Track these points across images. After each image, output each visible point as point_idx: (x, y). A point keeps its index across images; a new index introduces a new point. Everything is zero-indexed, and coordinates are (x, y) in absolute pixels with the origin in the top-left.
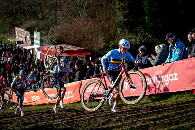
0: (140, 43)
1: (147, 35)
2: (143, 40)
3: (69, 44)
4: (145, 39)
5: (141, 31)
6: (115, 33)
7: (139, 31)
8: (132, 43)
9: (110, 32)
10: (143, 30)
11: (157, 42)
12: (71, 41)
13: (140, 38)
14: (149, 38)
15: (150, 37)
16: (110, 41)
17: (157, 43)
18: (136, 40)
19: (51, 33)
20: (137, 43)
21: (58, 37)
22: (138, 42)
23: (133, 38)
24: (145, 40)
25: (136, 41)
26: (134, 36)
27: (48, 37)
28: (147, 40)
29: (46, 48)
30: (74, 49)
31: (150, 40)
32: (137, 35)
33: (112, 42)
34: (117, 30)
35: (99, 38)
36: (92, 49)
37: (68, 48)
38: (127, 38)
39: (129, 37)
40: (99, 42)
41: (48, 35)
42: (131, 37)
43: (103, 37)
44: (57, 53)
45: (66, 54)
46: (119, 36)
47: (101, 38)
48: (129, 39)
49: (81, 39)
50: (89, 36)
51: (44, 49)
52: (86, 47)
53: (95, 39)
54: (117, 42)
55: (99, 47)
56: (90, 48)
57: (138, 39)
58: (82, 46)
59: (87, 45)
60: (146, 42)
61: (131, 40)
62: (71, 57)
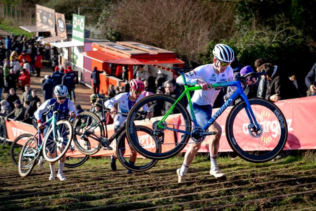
0: (280, 45)
1: (293, 30)
2: (284, 40)
3: (139, 40)
4: (289, 37)
5: (282, 22)
6: (230, 23)
7: (279, 22)
8: (264, 44)
9: (221, 21)
10: (286, 21)
11: (312, 45)
12: (143, 37)
13: (278, 35)
14: (297, 37)
15: (300, 34)
16: (222, 40)
17: (311, 46)
18: (272, 39)
19: (103, 18)
20: (273, 45)
21: (118, 27)
22: (274, 42)
23: (266, 36)
24: (289, 39)
26: (268, 30)
27: (98, 27)
28: (293, 41)
29: (96, 47)
30: (152, 52)
31: (298, 40)
32: (273, 29)
33: (224, 41)
34: (235, 19)
35: (200, 32)
36: (184, 53)
37: (139, 48)
38: (255, 35)
39: (258, 32)
40: (199, 39)
41: (98, 23)
42: (262, 33)
43: (207, 30)
44: (118, 57)
45: (135, 60)
46: (239, 30)
47: (203, 31)
48: (258, 37)
49: (163, 32)
50: (180, 27)
51: (92, 49)
52: (173, 48)
53: (192, 33)
54: (234, 41)
55: (199, 50)
56: (180, 51)
57: (275, 38)
58: (166, 47)
59: (175, 46)
60: (290, 44)
61: (261, 40)
62: (144, 67)
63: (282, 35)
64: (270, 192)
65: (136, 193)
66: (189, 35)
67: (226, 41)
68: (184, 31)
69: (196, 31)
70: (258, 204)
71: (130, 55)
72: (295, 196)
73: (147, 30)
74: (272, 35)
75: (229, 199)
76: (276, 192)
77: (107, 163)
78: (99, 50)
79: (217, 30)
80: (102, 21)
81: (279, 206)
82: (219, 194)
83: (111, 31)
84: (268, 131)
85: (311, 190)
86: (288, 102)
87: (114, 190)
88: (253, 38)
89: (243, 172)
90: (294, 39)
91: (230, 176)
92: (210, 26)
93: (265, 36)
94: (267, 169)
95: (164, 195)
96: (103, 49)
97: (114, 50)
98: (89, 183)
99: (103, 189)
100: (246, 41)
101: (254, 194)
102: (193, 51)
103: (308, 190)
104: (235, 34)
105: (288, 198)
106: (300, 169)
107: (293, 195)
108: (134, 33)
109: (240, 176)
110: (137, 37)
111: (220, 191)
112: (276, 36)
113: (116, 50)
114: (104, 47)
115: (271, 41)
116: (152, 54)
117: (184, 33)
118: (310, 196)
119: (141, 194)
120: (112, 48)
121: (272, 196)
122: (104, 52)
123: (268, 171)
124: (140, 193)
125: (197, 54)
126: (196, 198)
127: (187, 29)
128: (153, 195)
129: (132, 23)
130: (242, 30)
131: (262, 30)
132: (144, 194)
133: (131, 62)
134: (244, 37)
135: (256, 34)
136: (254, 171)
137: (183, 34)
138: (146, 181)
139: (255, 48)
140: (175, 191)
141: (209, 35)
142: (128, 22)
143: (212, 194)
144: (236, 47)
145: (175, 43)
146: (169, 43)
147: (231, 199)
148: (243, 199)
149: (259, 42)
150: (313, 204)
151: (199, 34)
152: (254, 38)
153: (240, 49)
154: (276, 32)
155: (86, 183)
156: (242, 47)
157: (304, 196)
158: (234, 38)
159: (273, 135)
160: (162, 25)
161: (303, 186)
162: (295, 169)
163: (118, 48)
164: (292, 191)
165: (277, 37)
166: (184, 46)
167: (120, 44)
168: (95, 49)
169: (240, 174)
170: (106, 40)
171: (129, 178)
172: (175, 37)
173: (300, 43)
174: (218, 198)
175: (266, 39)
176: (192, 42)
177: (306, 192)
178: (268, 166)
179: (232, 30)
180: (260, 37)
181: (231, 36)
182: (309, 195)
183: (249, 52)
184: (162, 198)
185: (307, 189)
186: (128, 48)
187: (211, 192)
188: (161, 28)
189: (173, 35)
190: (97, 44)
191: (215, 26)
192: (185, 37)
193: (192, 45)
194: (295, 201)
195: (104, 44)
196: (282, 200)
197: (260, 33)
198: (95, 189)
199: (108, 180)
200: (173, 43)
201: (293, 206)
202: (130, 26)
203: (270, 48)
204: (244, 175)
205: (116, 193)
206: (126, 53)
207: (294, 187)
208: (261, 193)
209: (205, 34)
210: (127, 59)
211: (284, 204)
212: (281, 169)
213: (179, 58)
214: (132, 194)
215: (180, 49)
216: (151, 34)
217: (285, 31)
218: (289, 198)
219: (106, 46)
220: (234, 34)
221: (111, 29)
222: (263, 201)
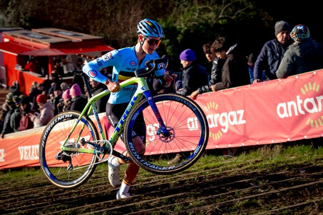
0: (228, 21)
1: (243, 2)
2: (232, 15)
3: (59, 26)
4: (239, 11)
8: (209, 21)
11: (267, 18)
12: (64, 21)
13: (226, 9)
14: (248, 10)
15: (251, 6)
17: (266, 20)
18: (219, 14)
19: (14, 2)
20: (220, 22)
21: (33, 11)
22: (222, 18)
23: (211, 11)
24: (239, 14)
25: (217, 18)
26: (213, 5)
27: (8, 13)
28: (243, 15)
29: (7, 38)
30: (75, 39)
31: (250, 14)
32: (219, 3)
33: (161, 21)
35: (132, 12)
36: (114, 37)
37: (59, 35)
38: (198, 11)
39: (201, 7)
40: (131, 20)
41: (8, 8)
42: (206, 8)
43: (139, 8)
44: (35, 47)
45: (56, 50)
46: (178, 5)
47: (135, 11)
48: (202, 13)
49: (87, 14)
50: (107, 7)
51: (3, 40)
52: (100, 32)
53: (122, 14)
54: (173, 20)
55: (131, 33)
56: (109, 35)
57: (222, 13)
58: (92, 31)
59: (103, 29)
60: (241, 20)
61: (205, 16)
62: (67, 58)
63: (230, 10)
64: (219, 197)
65: (64, 208)
66: (118, 16)
67: (163, 21)
68: (112, 12)
69: (126, 11)
70: (205, 211)
71: (49, 45)
72: (247, 200)
73: (68, 13)
74: (218, 10)
75: (172, 209)
76: (226, 197)
77: (29, 175)
78: (11, 40)
79: (152, 7)
80: (13, 5)
81: (229, 212)
82: (161, 203)
83: (24, 17)
84: (217, 126)
85: (266, 192)
86: (239, 90)
87: (38, 206)
88: (195, 15)
89: (188, 176)
90: (245, 13)
91: (173, 182)
92: (143, 4)
93: (209, 11)
94: (218, 171)
95: (97, 208)
96: (16, 40)
97: (29, 40)
98: (8, 200)
99: (25, 206)
100: (187, 19)
101: (201, 200)
102: (125, 35)
103: (264, 192)
104: (174, 11)
105: (239, 202)
106: (256, 168)
107: (245, 199)
108: (52, 17)
109: (186, 180)
110: (57, 21)
111: (161, 199)
112: (222, 11)
113: (31, 39)
114: (17, 37)
115: (217, 17)
116: (76, 41)
117: (113, 14)
118: (264, 199)
119: (69, 210)
120: (26, 38)
121: (222, 201)
122: (18, 43)
123: (218, 173)
124: (68, 208)
125: (130, 38)
126: (133, 209)
127: (116, 9)
128: (84, 210)
129: (50, 6)
130: (181, 6)
131: (205, 5)
132: (73, 209)
133: (51, 53)
134: (185, 14)
135: (199, 9)
136: (202, 174)
137: (111, 15)
138: (76, 193)
139: (198, 27)
140: (110, 203)
141: (143, 13)
142: (44, 5)
143: (152, 204)
144: (175, 27)
145: (102, 27)
146: (96, 27)
147: (174, 208)
148: (188, 207)
149: (203, 19)
150: (268, 207)
151: (130, 14)
152: (197, 15)
153: (181, 29)
154: (223, 6)
155: (4, 201)
156: (183, 26)
157: (257, 200)
158: (172, 16)
159: (222, 130)
160: (86, 6)
161: (258, 188)
162: (250, 168)
163: (33, 37)
164: (245, 194)
165: (224, 12)
166: (113, 29)
167: (36, 32)
168: (6, 40)
169: (185, 178)
170: (20, 28)
171: (55, 191)
172: (102, 20)
173: (252, 17)
174: (158, 208)
175: (212, 15)
176: (122, 24)
177: (260, 195)
178: (218, 167)
179: (169, 6)
180: (204, 14)
181: (169, 14)
182: (263, 197)
183: (192, 32)
184: (94, 212)
185: (262, 191)
186: (46, 36)
187: (151, 202)
188: (84, 10)
189: (100, 17)
190: (8, 34)
191: (150, 3)
192: (113, 19)
193: (123, 28)
194: (247, 206)
195: (17, 34)
196: (233, 205)
197: (203, 8)
198: (15, 207)
199: (30, 195)
200: (100, 27)
201: (245, 212)
202: (47, 9)
203: (217, 25)
204: (190, 180)
205: (40, 210)
206: (45, 43)
207: (246, 190)
208: (209, 198)
209: (138, 14)
210: (46, 50)
211: (235, 210)
212: (233, 170)
213: (108, 45)
214: (58, 209)
215: (109, 33)
216: (73, 17)
217: (233, 4)
218: (241, 203)
219: (19, 36)
220: (172, 11)
221: (25, 14)
222: (211, 208)
